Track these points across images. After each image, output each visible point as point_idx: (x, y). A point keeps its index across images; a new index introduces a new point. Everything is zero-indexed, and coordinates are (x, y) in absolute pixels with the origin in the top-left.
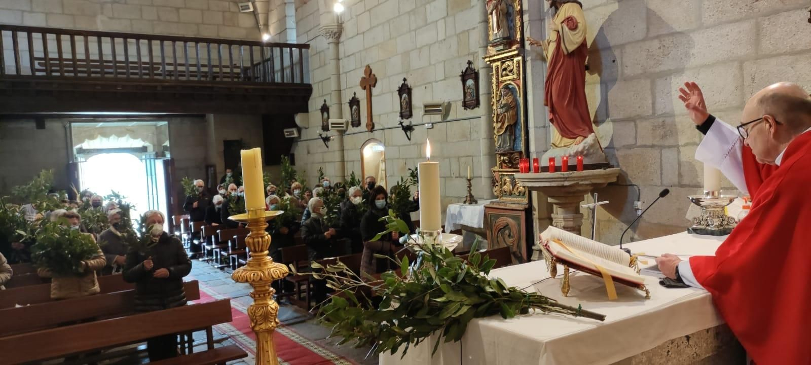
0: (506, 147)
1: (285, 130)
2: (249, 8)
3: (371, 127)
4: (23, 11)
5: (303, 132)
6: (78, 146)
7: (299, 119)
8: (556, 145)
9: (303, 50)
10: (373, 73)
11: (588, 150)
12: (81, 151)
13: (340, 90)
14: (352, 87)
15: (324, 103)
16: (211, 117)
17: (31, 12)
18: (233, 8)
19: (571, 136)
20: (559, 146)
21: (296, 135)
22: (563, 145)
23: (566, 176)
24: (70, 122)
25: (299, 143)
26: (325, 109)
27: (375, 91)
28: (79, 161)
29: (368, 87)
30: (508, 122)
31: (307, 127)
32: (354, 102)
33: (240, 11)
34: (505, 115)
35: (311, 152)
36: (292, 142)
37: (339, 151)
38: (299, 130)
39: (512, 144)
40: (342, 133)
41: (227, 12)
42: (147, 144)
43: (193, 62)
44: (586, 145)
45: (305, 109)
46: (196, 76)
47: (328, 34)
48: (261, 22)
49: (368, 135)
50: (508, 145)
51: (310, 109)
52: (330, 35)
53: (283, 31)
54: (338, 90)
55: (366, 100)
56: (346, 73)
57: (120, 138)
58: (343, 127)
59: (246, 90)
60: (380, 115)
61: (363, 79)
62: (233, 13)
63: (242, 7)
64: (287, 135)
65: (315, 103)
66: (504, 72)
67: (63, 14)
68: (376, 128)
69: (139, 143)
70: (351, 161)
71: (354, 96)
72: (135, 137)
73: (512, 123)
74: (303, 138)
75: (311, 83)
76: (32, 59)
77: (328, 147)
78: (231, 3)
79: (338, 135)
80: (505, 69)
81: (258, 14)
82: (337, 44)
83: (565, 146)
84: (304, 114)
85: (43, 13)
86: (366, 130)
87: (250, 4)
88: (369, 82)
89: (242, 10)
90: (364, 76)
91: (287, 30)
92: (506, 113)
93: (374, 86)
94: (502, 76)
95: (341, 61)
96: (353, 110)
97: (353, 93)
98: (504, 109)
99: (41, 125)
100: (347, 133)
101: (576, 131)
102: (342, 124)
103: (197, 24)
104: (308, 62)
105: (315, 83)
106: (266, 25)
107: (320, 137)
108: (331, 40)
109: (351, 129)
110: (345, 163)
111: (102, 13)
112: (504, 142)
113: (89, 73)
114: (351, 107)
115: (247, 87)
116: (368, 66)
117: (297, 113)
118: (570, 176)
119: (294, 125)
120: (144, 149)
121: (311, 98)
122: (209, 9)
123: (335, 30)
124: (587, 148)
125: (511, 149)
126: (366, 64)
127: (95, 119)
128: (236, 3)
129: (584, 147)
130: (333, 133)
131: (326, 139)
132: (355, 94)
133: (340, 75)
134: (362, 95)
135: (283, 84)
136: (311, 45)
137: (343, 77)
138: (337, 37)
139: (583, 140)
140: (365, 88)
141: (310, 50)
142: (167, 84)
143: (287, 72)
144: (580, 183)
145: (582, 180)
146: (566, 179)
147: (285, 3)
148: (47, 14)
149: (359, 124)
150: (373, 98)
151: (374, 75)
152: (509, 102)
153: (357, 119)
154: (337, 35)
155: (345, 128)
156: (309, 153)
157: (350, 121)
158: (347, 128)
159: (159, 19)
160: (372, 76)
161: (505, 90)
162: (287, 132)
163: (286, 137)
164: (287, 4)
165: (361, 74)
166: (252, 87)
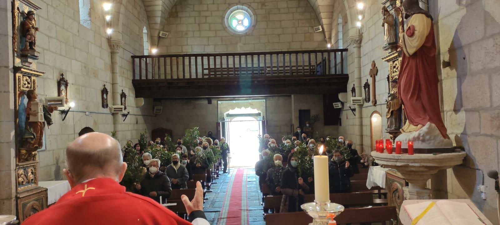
0: (392, 128)
1: (334, 104)
2: (319, 29)
3: (375, 103)
4: (205, 45)
5: (345, 104)
6: (227, 113)
7: (341, 96)
8: (404, 130)
9: (344, 53)
10: (376, 66)
11: (423, 136)
12: (228, 115)
13: (361, 78)
14: (365, 76)
15: (353, 86)
16: (293, 96)
17: (208, 45)
18: (311, 31)
19: (415, 124)
20: (406, 131)
21: (340, 107)
22: (408, 131)
23: (396, 158)
24: (217, 101)
25: (343, 112)
26: (353, 90)
27: (377, 78)
28: (226, 121)
29: (373, 76)
30: (392, 108)
31: (346, 101)
32: (367, 85)
33: (314, 32)
34: (390, 103)
35: (348, 118)
36: (339, 111)
37: (358, 118)
38: (343, 104)
39: (398, 126)
40: (361, 106)
41: (306, 33)
42: (260, 112)
43: (281, 65)
44: (421, 132)
45: (345, 91)
46: (282, 73)
47: (353, 42)
48: (327, 37)
49: (373, 109)
50: (394, 126)
51: (348, 90)
52: (354, 42)
53: (337, 42)
54: (359, 78)
55: (372, 84)
56: (364, 66)
57: (246, 109)
58: (360, 102)
59: (306, 80)
60: (379, 95)
61: (371, 70)
62: (311, 33)
63: (315, 29)
64: (335, 107)
65: (350, 87)
66: (394, 69)
67: (222, 44)
68: (378, 103)
69: (256, 111)
70: (365, 126)
71: (366, 81)
72: (253, 108)
73: (396, 109)
74: (345, 108)
75: (348, 73)
76: (203, 69)
77: (355, 115)
78: (310, 28)
79: (358, 108)
80: (394, 67)
81: (325, 32)
82: (359, 47)
83: (410, 132)
84: (345, 93)
85: (213, 45)
86: (372, 105)
87: (320, 27)
88: (374, 72)
89: (316, 31)
90: (371, 68)
91: (339, 40)
92: (391, 101)
93: (377, 75)
94: (393, 73)
95: (361, 59)
96: (366, 91)
97: (366, 80)
98: (390, 98)
99: (210, 102)
100: (364, 106)
101: (417, 120)
102: (360, 100)
103: (289, 43)
104: (347, 59)
105: (350, 74)
106: (330, 38)
107: (350, 109)
108: (355, 45)
109: (366, 104)
110: (363, 126)
111: (240, 42)
112: (391, 123)
113: (222, 74)
114: (365, 89)
115: (305, 78)
116: (374, 62)
117: (340, 93)
118: (400, 158)
119: (339, 101)
120: (259, 114)
121: (348, 83)
122: (296, 33)
123: (357, 39)
124: (422, 135)
125: (395, 129)
126: (373, 60)
127: (234, 99)
128: (312, 27)
129: (419, 134)
130: (356, 107)
131: (354, 110)
132: (367, 80)
133: (361, 67)
134: (370, 82)
135: (336, 74)
136: (348, 49)
137: (362, 69)
138: (359, 43)
139: (422, 127)
140: (371, 76)
141: (348, 52)
142: (260, 79)
143: (339, 67)
144: (410, 165)
145: (412, 162)
146: (397, 160)
147: (338, 24)
148: (215, 45)
149: (369, 100)
150: (376, 83)
151: (377, 68)
152: (395, 93)
153: (368, 97)
154: (359, 42)
155: (362, 103)
156: (347, 118)
157: (365, 98)
158: (364, 103)
159: (269, 42)
160: (375, 67)
161: (393, 83)
162: (335, 105)
163: (335, 108)
164: (339, 24)
165: (370, 67)
166: (308, 78)
